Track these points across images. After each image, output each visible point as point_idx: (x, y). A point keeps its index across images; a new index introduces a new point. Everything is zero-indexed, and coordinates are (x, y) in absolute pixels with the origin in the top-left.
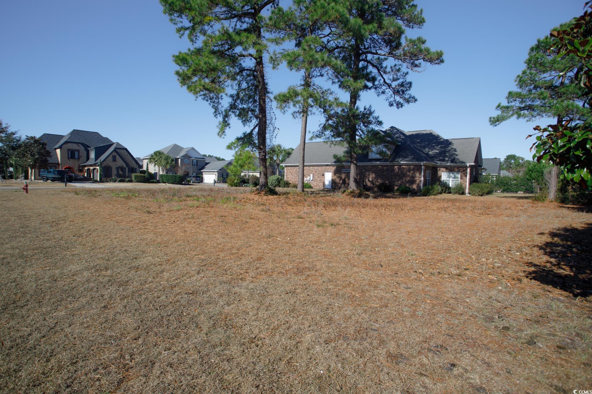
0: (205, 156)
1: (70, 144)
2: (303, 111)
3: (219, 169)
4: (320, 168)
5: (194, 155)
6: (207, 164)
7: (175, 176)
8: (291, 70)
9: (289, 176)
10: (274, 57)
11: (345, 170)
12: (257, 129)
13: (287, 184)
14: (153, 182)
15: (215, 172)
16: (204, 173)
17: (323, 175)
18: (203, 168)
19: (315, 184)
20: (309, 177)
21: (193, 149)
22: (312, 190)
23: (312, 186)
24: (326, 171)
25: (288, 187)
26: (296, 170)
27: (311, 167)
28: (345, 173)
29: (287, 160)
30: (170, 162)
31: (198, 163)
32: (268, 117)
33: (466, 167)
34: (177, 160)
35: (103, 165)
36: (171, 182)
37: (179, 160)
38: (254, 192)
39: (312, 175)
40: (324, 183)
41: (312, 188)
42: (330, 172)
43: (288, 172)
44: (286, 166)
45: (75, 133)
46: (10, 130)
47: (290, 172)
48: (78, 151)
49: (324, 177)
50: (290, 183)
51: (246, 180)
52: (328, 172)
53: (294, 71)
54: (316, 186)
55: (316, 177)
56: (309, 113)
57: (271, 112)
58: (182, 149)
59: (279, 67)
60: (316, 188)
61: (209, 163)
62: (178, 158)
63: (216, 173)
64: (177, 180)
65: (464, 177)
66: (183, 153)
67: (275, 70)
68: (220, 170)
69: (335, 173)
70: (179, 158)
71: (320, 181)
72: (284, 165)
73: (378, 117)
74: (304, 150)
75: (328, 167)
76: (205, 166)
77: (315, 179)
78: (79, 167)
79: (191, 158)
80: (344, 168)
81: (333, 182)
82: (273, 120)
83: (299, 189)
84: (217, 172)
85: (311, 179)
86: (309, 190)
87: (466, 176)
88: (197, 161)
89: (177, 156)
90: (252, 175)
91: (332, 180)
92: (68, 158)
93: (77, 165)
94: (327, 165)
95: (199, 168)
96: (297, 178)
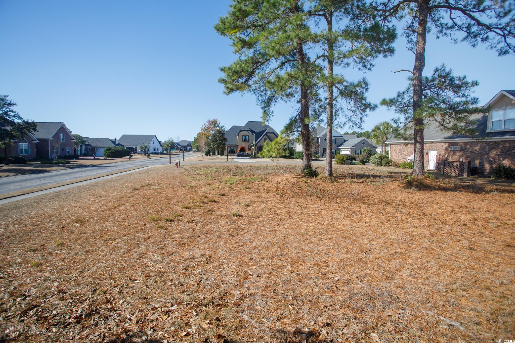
1: (243, 132)
3: (353, 145)
6: (345, 141)
9: (393, 155)
11: (454, 148)
13: (389, 162)
17: (427, 154)
18: (341, 145)
20: (412, 156)
24: (431, 149)
25: (390, 166)
26: (400, 148)
28: (453, 151)
31: (337, 141)
34: (318, 139)
35: (258, 146)
42: (435, 150)
43: (392, 150)
45: (249, 123)
46: (221, 124)
47: (394, 150)
48: (248, 136)
49: (429, 156)
50: (392, 162)
58: (324, 129)
61: (347, 140)
62: (319, 138)
63: (350, 150)
66: (323, 133)
68: (353, 147)
72: (388, 142)
73: (465, 77)
75: (433, 144)
76: (343, 143)
78: (249, 147)
84: (351, 148)
88: (336, 139)
89: (318, 136)
92: (243, 141)
93: (247, 146)
94: (432, 142)
95: (338, 145)
96: (401, 156)
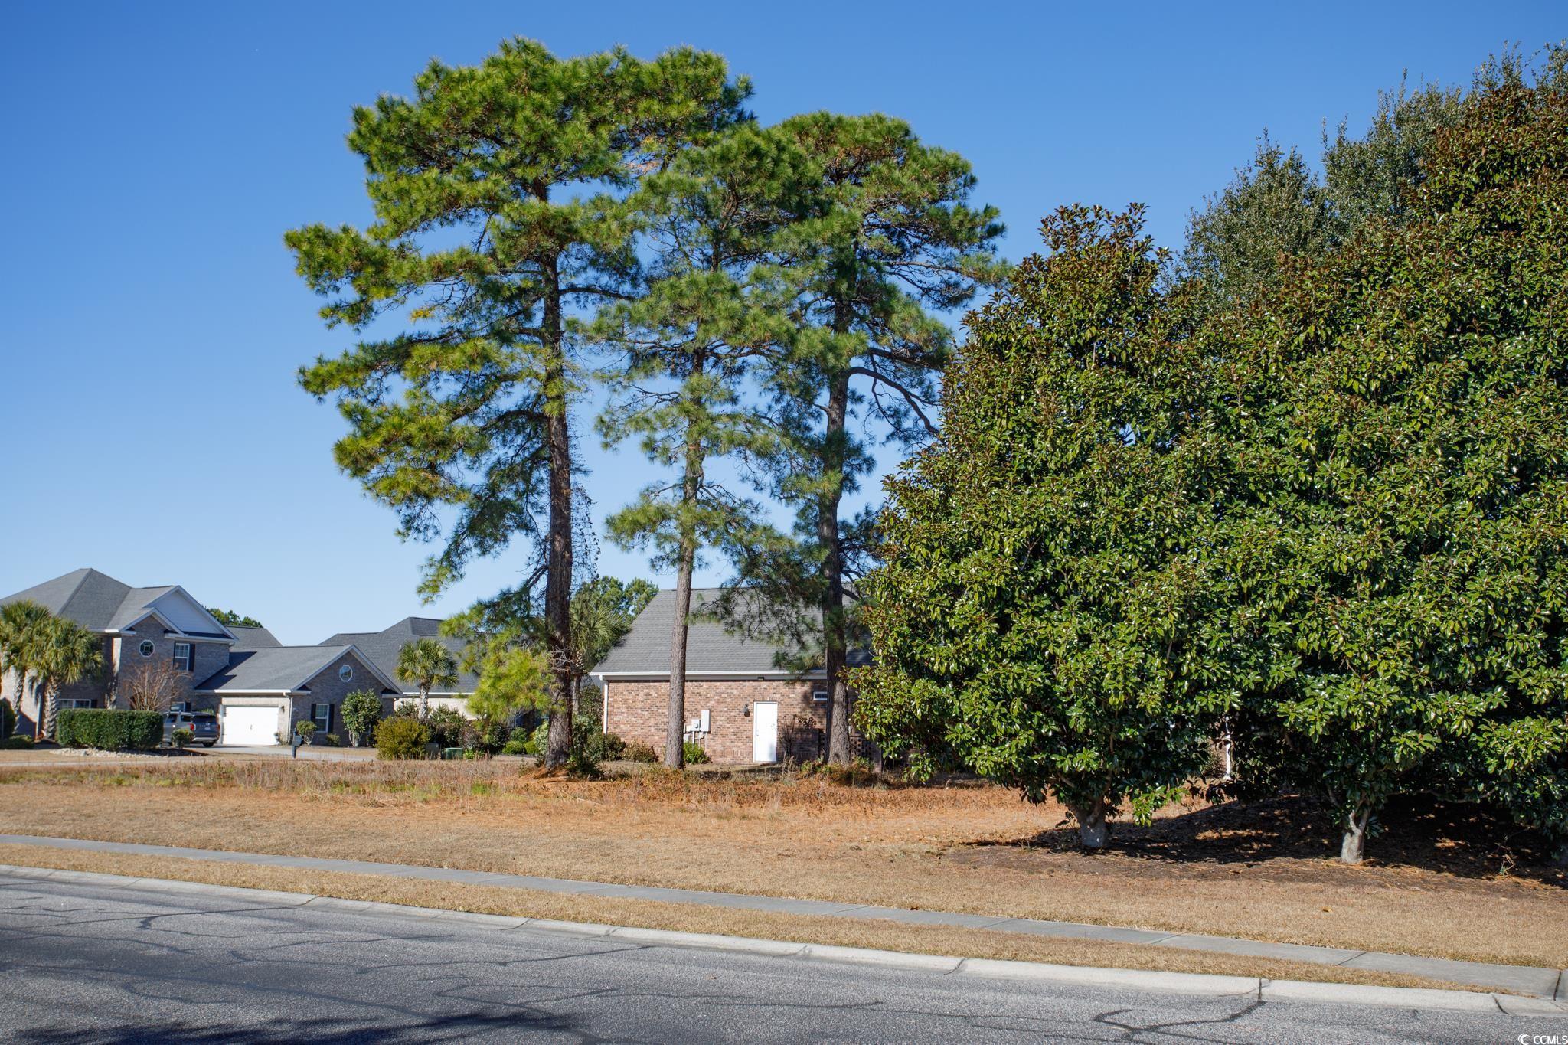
0: (229, 620)
2: (681, 559)
3: (300, 682)
4: (735, 688)
5: (182, 622)
6: (237, 659)
7: (132, 718)
8: (652, 459)
9: (619, 718)
10: (606, 418)
11: (824, 696)
12: (543, 583)
13: (612, 746)
14: (29, 746)
15: (280, 696)
16: (225, 701)
17: (747, 714)
18: (221, 677)
19: (719, 748)
20: (698, 721)
21: (179, 592)
22: (707, 767)
23: (708, 752)
24: (758, 696)
25: (619, 758)
26: (648, 695)
27: (705, 685)
29: (615, 654)
30: (81, 655)
31: (197, 658)
32: (578, 547)
34: (106, 643)
36: (112, 741)
37: (117, 643)
38: (531, 769)
39: (705, 714)
40: (750, 742)
41: (708, 761)
42: (772, 701)
43: (616, 702)
44: (609, 680)
47: (625, 702)
49: (752, 721)
50: (624, 745)
51: (446, 733)
52: (764, 701)
53: (658, 462)
54: (723, 755)
55: (721, 720)
56: (696, 563)
57: (585, 531)
58: (122, 592)
59: (620, 445)
60: (720, 760)
61: (251, 654)
62: (111, 637)
63: (287, 703)
64: (138, 735)
66: (131, 614)
67: (610, 451)
68: (304, 688)
70: (117, 635)
71: (735, 734)
72: (601, 675)
74: (684, 648)
75: (764, 684)
76: (228, 668)
77: (719, 729)
79: (171, 636)
81: (783, 738)
82: (592, 556)
83: (669, 761)
84: (289, 696)
85: (705, 727)
86: (700, 768)
88: (193, 647)
89: (106, 625)
90: (441, 710)
91: (780, 731)
94: (761, 678)
95: (200, 679)
96: (652, 722)
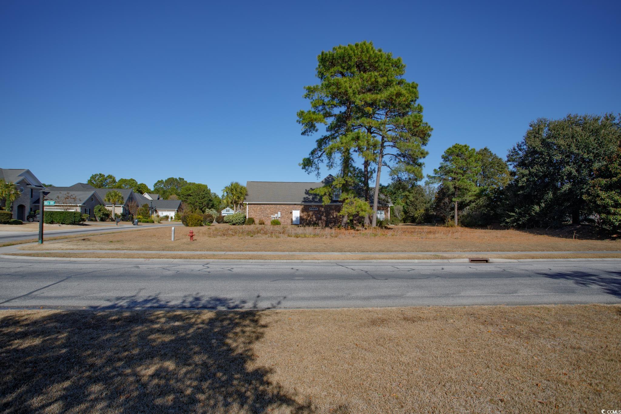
4: (287, 207)
9: (251, 214)
11: (313, 209)
17: (291, 213)
19: (283, 221)
20: (276, 215)
23: (280, 222)
24: (294, 209)
26: (261, 208)
27: (278, 206)
28: (312, 211)
33: (388, 207)
39: (279, 213)
40: (292, 219)
41: (280, 224)
42: (298, 210)
43: (250, 209)
44: (249, 204)
47: (253, 210)
49: (292, 215)
52: (296, 210)
55: (284, 214)
60: (283, 224)
65: (387, 213)
69: (303, 211)
71: (287, 217)
72: (246, 203)
75: (296, 206)
77: (283, 216)
79: (29, 186)
80: (312, 207)
81: (301, 218)
85: (279, 216)
87: (388, 212)
91: (300, 217)
94: (295, 204)
96: (262, 215)
